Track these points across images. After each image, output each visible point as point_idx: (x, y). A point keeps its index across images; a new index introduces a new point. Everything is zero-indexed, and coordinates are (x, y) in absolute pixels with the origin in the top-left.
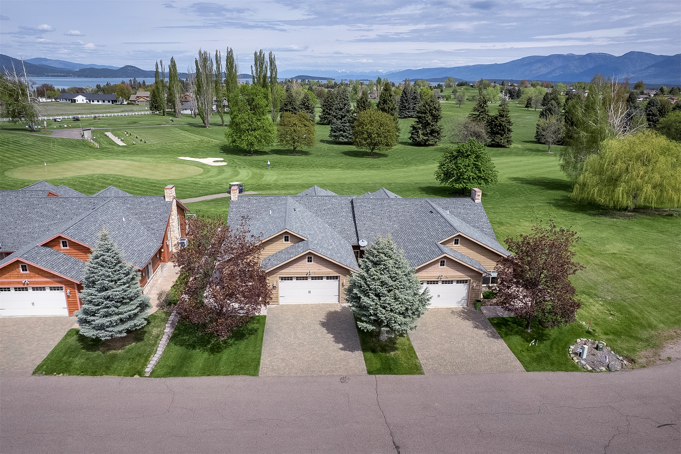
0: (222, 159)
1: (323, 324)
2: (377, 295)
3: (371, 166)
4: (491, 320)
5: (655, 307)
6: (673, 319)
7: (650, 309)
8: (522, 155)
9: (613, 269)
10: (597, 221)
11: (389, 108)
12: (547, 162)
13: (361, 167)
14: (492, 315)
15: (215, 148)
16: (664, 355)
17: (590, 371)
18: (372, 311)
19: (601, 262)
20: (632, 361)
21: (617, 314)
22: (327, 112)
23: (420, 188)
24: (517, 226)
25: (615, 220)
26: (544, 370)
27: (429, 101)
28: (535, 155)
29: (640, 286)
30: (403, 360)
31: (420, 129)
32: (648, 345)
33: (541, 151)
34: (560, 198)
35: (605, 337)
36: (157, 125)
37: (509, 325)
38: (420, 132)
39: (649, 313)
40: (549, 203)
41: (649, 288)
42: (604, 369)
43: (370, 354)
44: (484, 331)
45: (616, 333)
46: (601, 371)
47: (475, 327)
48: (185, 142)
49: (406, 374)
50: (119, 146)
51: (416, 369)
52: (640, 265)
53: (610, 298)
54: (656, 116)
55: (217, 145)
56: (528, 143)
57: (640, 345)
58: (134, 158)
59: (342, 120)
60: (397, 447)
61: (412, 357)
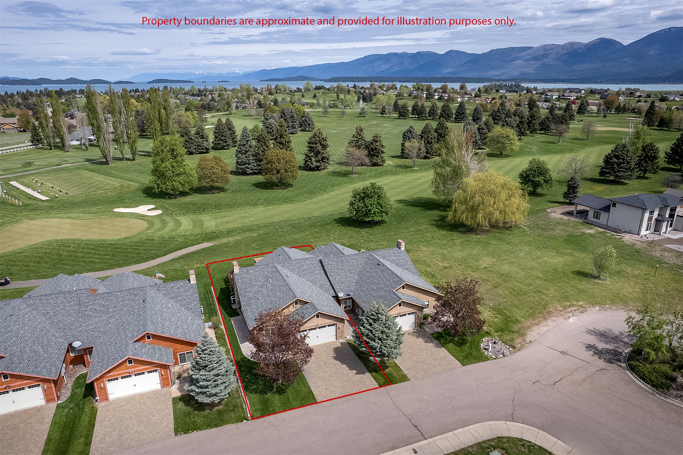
0: (153, 206)
1: (336, 358)
2: (380, 339)
3: (285, 199)
4: (432, 335)
5: (517, 307)
6: (527, 314)
7: (515, 309)
8: (395, 173)
9: (488, 281)
10: (468, 239)
11: (285, 141)
12: (417, 179)
13: (278, 202)
14: (432, 332)
15: (137, 192)
16: (528, 340)
17: (495, 359)
18: (378, 350)
19: (480, 276)
20: (514, 347)
21: (499, 316)
22: (220, 139)
23: (335, 220)
24: (419, 252)
25: (479, 236)
26: (472, 363)
27: (317, 133)
28: (406, 172)
29: (506, 292)
30: (395, 374)
31: (313, 156)
32: (519, 335)
33: (409, 167)
34: (437, 218)
35: (496, 334)
36: (56, 165)
37: (444, 337)
38: (313, 159)
39: (515, 312)
40: (432, 224)
41: (511, 292)
42: (501, 356)
43: (374, 374)
44: (431, 344)
45: (502, 330)
46: (500, 357)
47: (425, 342)
48: (106, 189)
49: (401, 382)
50: (41, 200)
51: (404, 378)
52: (502, 275)
53: (492, 305)
54: (484, 129)
55: (138, 189)
56: (396, 159)
57: (515, 335)
58: (71, 215)
59: (246, 155)
60: (416, 427)
61: (399, 370)
